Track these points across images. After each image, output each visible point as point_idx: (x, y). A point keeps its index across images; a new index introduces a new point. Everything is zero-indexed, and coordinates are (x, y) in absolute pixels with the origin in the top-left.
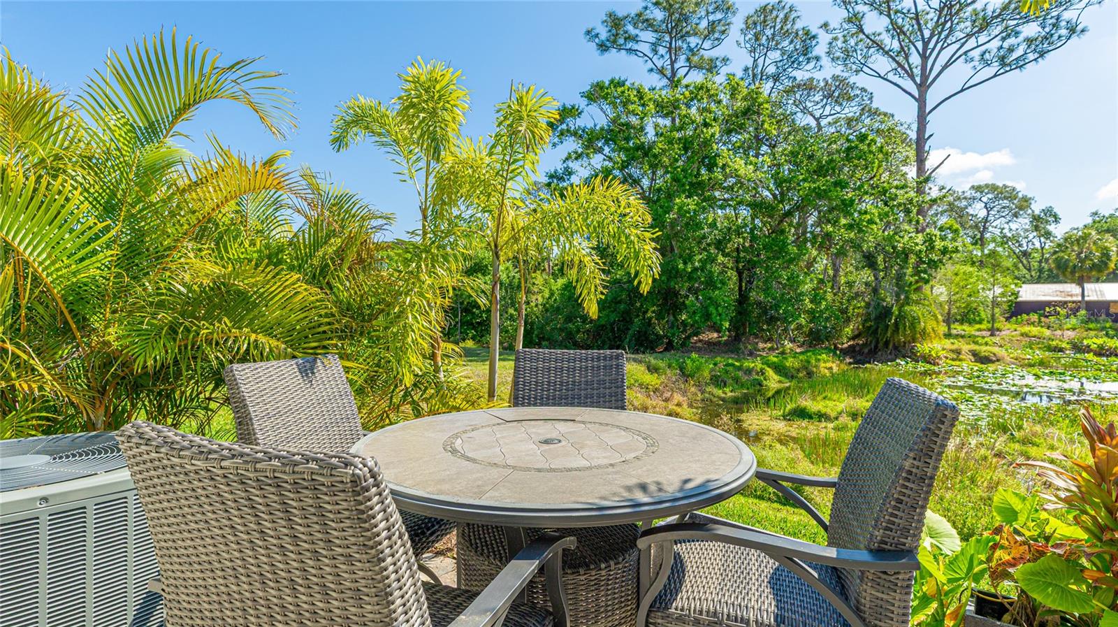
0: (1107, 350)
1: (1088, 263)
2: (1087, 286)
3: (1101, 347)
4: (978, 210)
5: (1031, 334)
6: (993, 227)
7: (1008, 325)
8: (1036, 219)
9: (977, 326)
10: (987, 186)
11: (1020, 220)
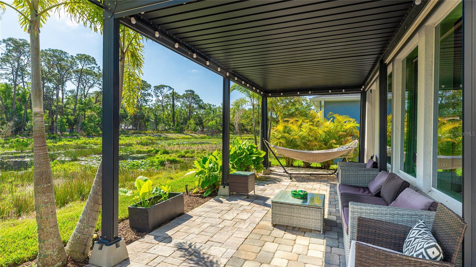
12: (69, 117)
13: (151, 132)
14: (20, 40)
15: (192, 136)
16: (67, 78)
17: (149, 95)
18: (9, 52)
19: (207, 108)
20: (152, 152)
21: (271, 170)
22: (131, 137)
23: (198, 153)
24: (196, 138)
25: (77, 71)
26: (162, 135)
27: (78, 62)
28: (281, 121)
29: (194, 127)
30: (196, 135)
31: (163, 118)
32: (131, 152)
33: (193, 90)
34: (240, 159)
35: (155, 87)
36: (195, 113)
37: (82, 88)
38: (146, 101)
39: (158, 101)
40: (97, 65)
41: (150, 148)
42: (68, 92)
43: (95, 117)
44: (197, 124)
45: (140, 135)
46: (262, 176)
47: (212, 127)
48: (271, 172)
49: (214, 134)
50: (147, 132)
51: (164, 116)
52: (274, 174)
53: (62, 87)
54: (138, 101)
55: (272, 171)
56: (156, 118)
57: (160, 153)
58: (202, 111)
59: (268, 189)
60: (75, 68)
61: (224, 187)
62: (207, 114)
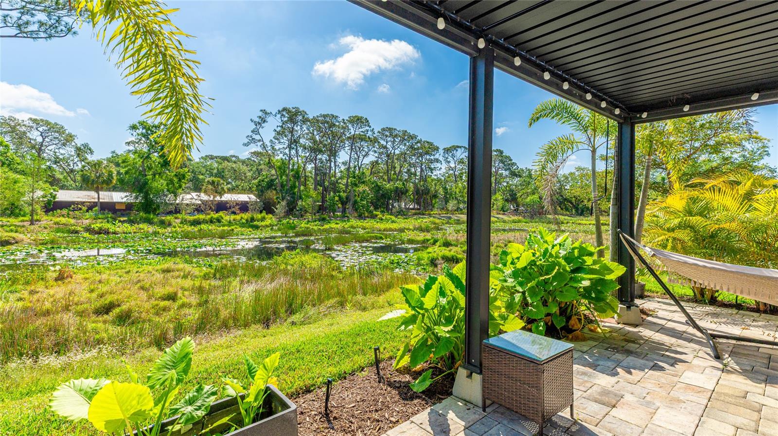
0: (103, 230)
1: (101, 180)
2: (100, 193)
3: (100, 229)
4: (35, 136)
5: (61, 223)
6: (48, 150)
7: (45, 217)
8: (78, 149)
9: (21, 218)
10: (42, 120)
11: (67, 148)
12: (341, 194)
13: (437, 212)
14: (293, 108)
15: (498, 218)
16: (339, 147)
17: (437, 161)
18: (283, 124)
19: (524, 175)
20: (429, 242)
21: (643, 312)
22: (409, 220)
23: (497, 246)
24: (504, 222)
25: (349, 138)
26: (453, 217)
27: (350, 126)
28: (676, 186)
29: (501, 205)
30: (505, 218)
31: (456, 192)
32: (400, 240)
33: (501, 149)
34: (546, 282)
35: (444, 149)
36: (505, 184)
37: (355, 159)
38: (432, 170)
39: (450, 168)
40: (370, 127)
41: (428, 236)
42: (340, 165)
43: (368, 193)
44: (507, 200)
45: (422, 216)
46: (613, 330)
47: (533, 205)
48: (643, 318)
49: (535, 214)
50: (432, 213)
51: (458, 190)
52: (652, 326)
53: (335, 159)
54: (422, 170)
55: (648, 315)
56: (446, 193)
57: (438, 244)
58: (516, 181)
59: (628, 398)
60: (348, 135)
61: (470, 376)
62: (524, 185)
